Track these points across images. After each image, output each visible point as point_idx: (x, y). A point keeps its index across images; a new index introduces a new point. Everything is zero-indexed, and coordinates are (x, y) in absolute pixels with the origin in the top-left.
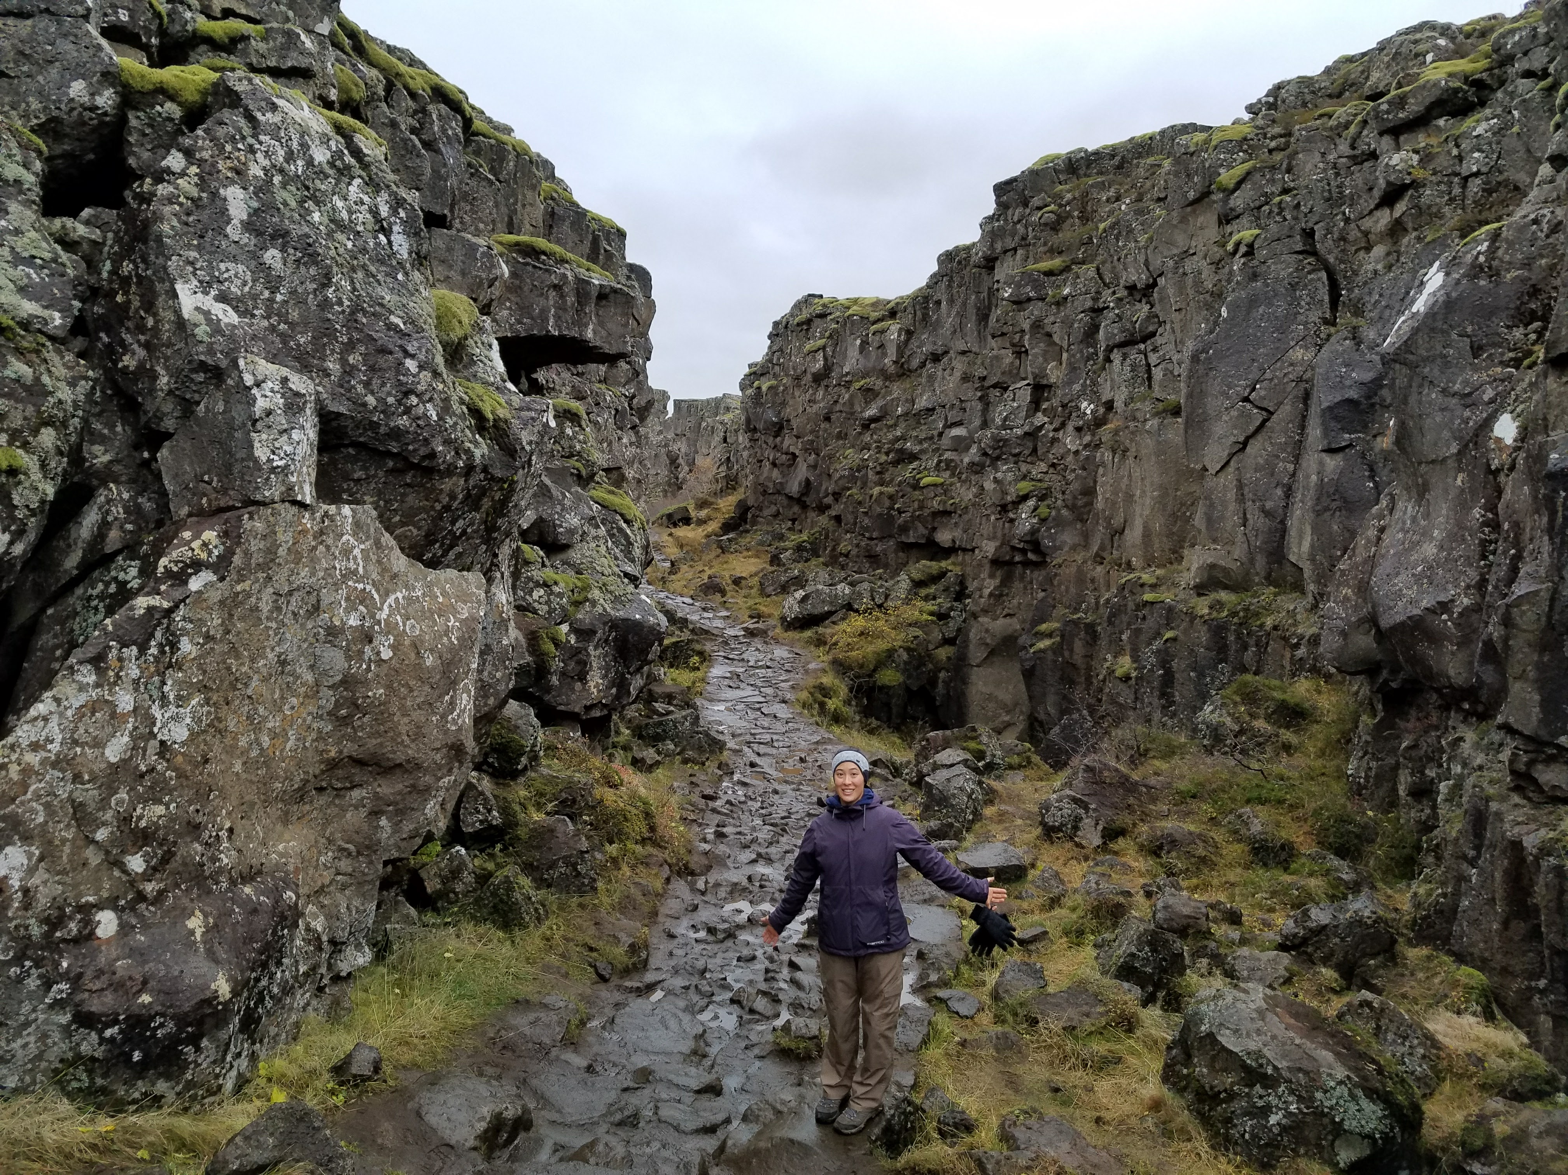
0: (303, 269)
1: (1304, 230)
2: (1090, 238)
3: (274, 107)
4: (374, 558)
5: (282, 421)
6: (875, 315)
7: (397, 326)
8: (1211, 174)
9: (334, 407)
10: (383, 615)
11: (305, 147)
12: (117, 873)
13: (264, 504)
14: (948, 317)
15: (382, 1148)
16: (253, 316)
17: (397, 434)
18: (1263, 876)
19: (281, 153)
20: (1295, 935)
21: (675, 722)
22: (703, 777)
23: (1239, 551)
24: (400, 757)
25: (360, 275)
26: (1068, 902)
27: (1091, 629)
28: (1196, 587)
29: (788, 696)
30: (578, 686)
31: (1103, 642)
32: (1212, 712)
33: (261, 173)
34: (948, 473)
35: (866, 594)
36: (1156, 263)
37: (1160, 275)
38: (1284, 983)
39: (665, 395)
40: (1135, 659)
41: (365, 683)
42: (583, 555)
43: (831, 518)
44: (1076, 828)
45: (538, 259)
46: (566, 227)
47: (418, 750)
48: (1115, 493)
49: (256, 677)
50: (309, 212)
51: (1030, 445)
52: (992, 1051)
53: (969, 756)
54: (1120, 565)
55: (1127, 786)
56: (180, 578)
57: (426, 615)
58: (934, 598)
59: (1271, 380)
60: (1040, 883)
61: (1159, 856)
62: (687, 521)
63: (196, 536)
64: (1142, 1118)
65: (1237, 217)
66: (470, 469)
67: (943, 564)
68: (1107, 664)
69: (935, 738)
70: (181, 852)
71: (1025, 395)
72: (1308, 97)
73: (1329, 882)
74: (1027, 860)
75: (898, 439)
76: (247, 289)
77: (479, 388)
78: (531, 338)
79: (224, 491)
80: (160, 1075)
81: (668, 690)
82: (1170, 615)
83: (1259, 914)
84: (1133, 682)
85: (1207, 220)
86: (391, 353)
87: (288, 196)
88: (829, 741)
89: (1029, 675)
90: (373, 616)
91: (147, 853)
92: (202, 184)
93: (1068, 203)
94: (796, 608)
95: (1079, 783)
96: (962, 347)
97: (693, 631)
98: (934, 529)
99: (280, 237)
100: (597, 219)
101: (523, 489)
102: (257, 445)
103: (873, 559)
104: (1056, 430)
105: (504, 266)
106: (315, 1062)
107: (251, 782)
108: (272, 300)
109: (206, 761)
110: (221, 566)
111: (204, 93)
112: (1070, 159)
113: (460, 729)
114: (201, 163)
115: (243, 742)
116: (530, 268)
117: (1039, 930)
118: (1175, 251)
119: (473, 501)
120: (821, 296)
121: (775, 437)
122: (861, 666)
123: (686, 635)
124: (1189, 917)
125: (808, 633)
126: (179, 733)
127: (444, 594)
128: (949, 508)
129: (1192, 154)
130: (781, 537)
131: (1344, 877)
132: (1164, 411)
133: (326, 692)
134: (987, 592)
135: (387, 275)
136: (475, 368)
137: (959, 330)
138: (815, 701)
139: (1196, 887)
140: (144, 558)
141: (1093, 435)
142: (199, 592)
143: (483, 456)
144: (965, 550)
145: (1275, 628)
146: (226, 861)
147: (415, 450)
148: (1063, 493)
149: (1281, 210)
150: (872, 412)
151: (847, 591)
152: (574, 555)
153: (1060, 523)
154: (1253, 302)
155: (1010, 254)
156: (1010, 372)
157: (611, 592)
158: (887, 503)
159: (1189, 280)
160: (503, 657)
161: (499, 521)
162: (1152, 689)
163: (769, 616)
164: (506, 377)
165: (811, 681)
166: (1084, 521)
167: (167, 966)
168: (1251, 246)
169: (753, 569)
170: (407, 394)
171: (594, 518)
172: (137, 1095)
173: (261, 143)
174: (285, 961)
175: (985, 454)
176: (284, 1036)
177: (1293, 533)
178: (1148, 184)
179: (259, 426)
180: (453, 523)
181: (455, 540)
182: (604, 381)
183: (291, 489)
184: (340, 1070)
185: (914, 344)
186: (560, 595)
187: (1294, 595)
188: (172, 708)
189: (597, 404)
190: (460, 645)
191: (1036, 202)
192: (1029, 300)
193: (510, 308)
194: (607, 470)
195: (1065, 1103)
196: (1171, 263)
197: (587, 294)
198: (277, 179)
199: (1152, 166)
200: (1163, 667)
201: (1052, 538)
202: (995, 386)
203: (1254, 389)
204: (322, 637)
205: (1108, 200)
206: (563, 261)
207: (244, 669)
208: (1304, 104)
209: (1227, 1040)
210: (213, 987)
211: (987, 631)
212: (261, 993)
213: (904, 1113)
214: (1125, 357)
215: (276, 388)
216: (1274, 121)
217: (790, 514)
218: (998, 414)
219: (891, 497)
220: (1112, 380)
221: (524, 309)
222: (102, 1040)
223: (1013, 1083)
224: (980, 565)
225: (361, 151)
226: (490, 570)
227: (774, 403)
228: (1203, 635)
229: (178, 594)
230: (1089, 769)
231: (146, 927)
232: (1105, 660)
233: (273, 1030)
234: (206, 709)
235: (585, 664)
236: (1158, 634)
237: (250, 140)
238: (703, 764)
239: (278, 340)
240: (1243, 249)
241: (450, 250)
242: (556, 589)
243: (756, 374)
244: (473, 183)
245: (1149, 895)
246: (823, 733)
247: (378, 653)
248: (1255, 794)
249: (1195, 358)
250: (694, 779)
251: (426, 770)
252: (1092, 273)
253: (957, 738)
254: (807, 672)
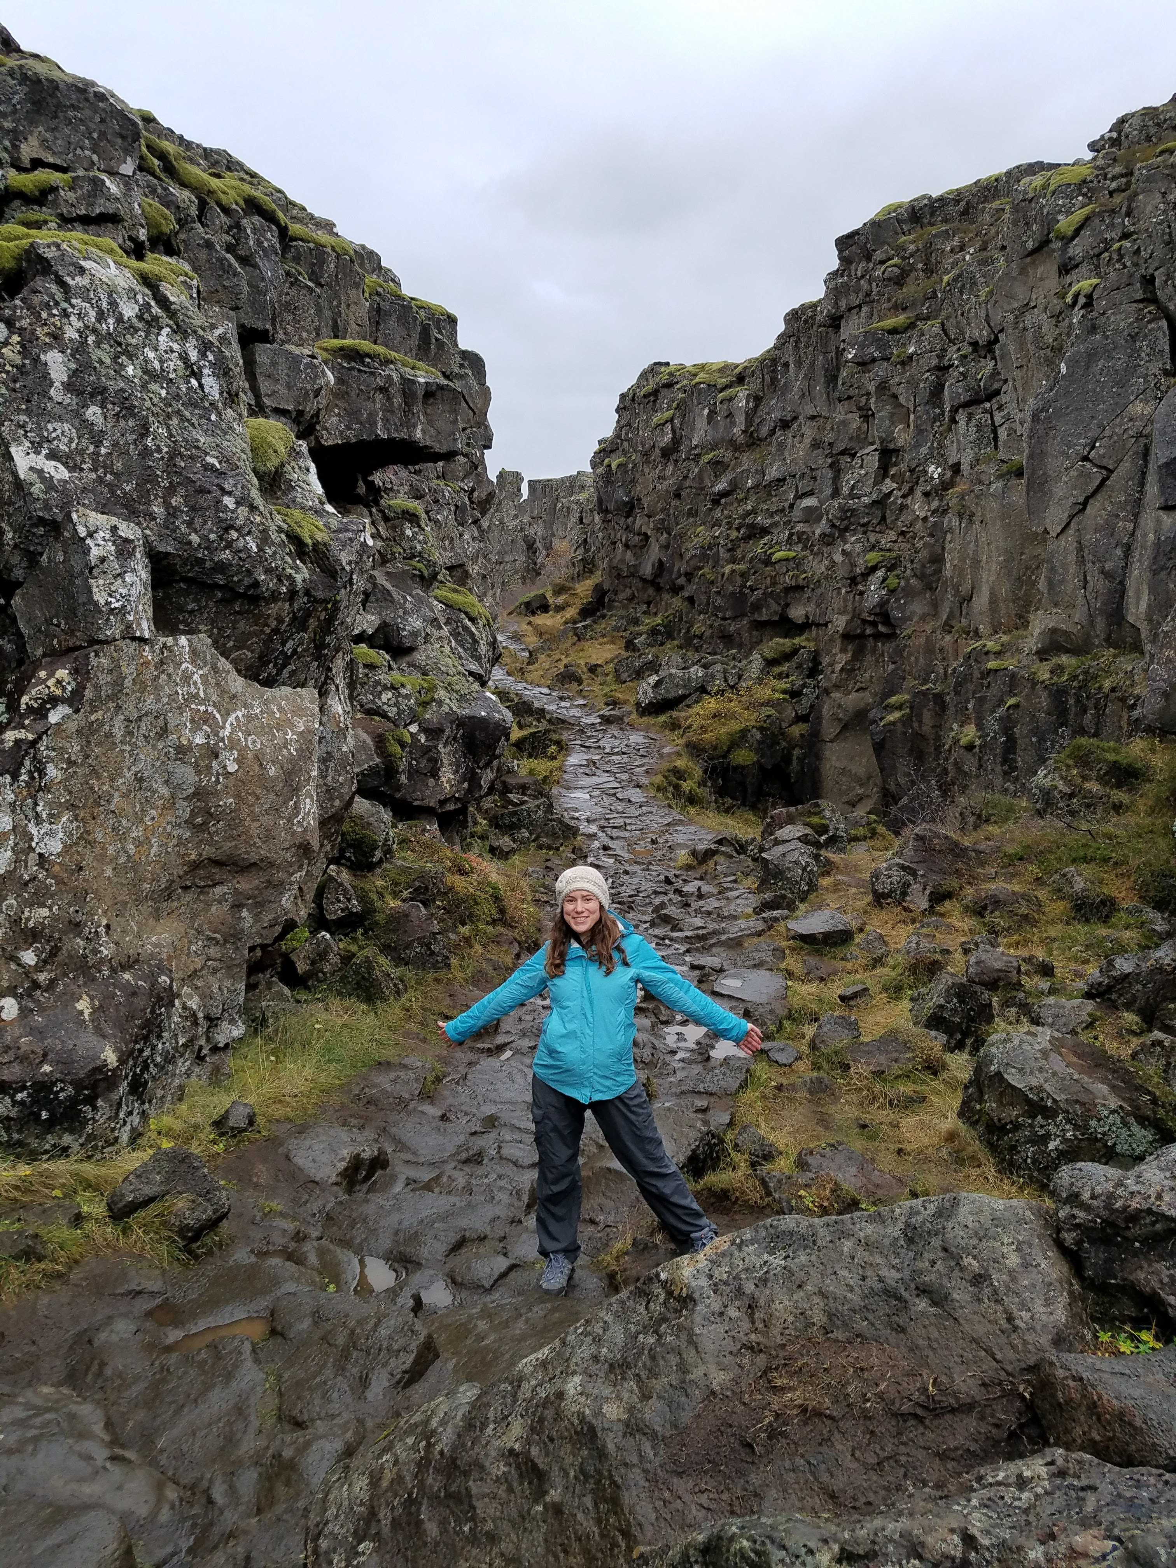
0: (122, 422)
1: (1144, 277)
2: (934, 292)
3: (82, 271)
4: (212, 682)
5: (114, 565)
6: (722, 382)
7: (213, 466)
8: (1050, 222)
9: (162, 548)
10: (227, 732)
11: (113, 304)
12: (13, 966)
13: (107, 642)
14: (796, 380)
15: (257, 1186)
16: (82, 470)
17: (221, 567)
18: (1080, 931)
19: (92, 313)
20: (1100, 984)
21: (529, 812)
22: (558, 862)
23: (1079, 615)
24: (254, 857)
25: (175, 421)
26: (891, 961)
27: (939, 698)
28: (1038, 652)
29: (643, 780)
30: (431, 783)
31: (951, 711)
32: (1045, 776)
33: (77, 336)
34: (800, 546)
35: (720, 676)
36: (997, 318)
37: (1001, 331)
38: (1086, 1028)
39: (517, 477)
40: (980, 726)
41: (215, 793)
42: (428, 656)
43: (685, 599)
44: (904, 894)
45: (363, 363)
46: (392, 323)
47: (270, 851)
48: (963, 560)
49: (116, 794)
50: (123, 367)
51: (879, 513)
52: (806, 1094)
53: (808, 831)
54: (968, 633)
55: (956, 851)
56: (40, 713)
57: (265, 730)
58: (787, 676)
59: (1111, 437)
60: (864, 945)
61: (983, 917)
62: (545, 608)
63: (51, 675)
64: (939, 1149)
65: (1077, 266)
66: (293, 594)
67: (797, 641)
68: (953, 734)
69: (779, 816)
70: (66, 947)
71: (874, 461)
72: (1153, 131)
73: (1143, 935)
74: (855, 924)
75: (748, 514)
76: (74, 446)
77: (297, 513)
78: (361, 443)
79: (71, 632)
80: (66, 1130)
81: (521, 781)
82: (1013, 681)
83: (1073, 966)
84: (977, 750)
85: (1047, 269)
86: (209, 492)
87: (102, 355)
88: (680, 822)
89: (879, 748)
90: (217, 734)
91: (37, 949)
92: (24, 352)
93: (912, 255)
94: (650, 693)
95: (909, 851)
96: (812, 412)
97: (549, 721)
98: (787, 605)
99: (99, 394)
100: (424, 307)
101: (347, 607)
102: (95, 590)
103: (727, 639)
104: (904, 496)
105: (329, 373)
106: (198, 1119)
107: (123, 885)
108: (97, 454)
109: (81, 869)
110: (75, 700)
111: (18, 259)
112: (913, 207)
113: (305, 830)
114: (21, 331)
115: (111, 851)
116: (355, 373)
117: (860, 987)
118: (1016, 305)
119: (300, 622)
120: (668, 364)
121: (627, 517)
122: (715, 748)
123: (543, 726)
124: (1001, 971)
125: (662, 718)
126: (54, 846)
127: (281, 709)
128: (801, 582)
129: (1030, 201)
130: (636, 622)
131: (1157, 928)
132: (1009, 472)
133: (181, 803)
134: (838, 667)
135: (201, 417)
136: (294, 494)
137: (807, 393)
138: (670, 784)
139: (1018, 943)
140: (10, 695)
141: (941, 500)
142: (58, 724)
143: (304, 580)
144: (818, 625)
145: (1113, 690)
146: (106, 953)
147: (240, 581)
148: (912, 562)
149: (1121, 257)
150: (721, 486)
151: (700, 674)
152: (419, 657)
153: (909, 593)
154: (1091, 356)
155: (855, 311)
156: (858, 436)
157: (457, 692)
158: (739, 581)
159: (1029, 335)
160: (344, 764)
161: (328, 639)
162: (995, 756)
163: (625, 702)
164: (324, 499)
165: (665, 765)
166: (933, 590)
167: (63, 1042)
168: (1089, 297)
169: (609, 656)
170: (227, 529)
171: (436, 619)
172: (48, 1147)
173: (73, 306)
174: (165, 1034)
175: (833, 526)
176: (169, 1097)
177: (1131, 593)
178: (993, 230)
179: (95, 572)
180: (283, 644)
181: (287, 660)
182: (443, 476)
183: (129, 626)
184: (219, 1124)
185: (762, 411)
186: (408, 697)
187: (1133, 656)
188: (46, 825)
189: (436, 501)
190: (299, 756)
191: (878, 255)
192: (874, 360)
193: (339, 415)
194: (450, 568)
195: (871, 1138)
196: (1011, 317)
197: (414, 395)
198: (91, 339)
199: (997, 210)
200: (1006, 734)
201: (901, 607)
202: (843, 453)
203: (1093, 447)
204: (172, 755)
205: (952, 251)
206: (388, 362)
207: (105, 788)
208: (1148, 139)
209: (1013, 1078)
210: (102, 1056)
211: (840, 706)
212: (145, 1062)
213: (708, 1144)
214: (970, 417)
215: (108, 537)
216: (1115, 160)
217: (645, 597)
218: (848, 481)
219: (743, 575)
220: (958, 442)
221: (352, 414)
222: (14, 1103)
223: (824, 1121)
224: (832, 640)
225: (167, 299)
226: (325, 683)
227: (624, 482)
228: (1044, 700)
229: (40, 727)
230: (919, 838)
231: (42, 1010)
232: (952, 729)
233: (159, 1093)
234: (75, 824)
235: (436, 761)
236: (1001, 702)
237: (64, 305)
238: (557, 849)
239: (106, 490)
240: (1082, 300)
241: (274, 364)
242: (404, 691)
243: (606, 450)
244: (293, 292)
245: (966, 952)
246: (675, 815)
247: (225, 767)
248: (1082, 853)
249: (1035, 417)
250: (549, 864)
251: (279, 867)
252: (937, 329)
253: (801, 814)
254: (661, 756)
